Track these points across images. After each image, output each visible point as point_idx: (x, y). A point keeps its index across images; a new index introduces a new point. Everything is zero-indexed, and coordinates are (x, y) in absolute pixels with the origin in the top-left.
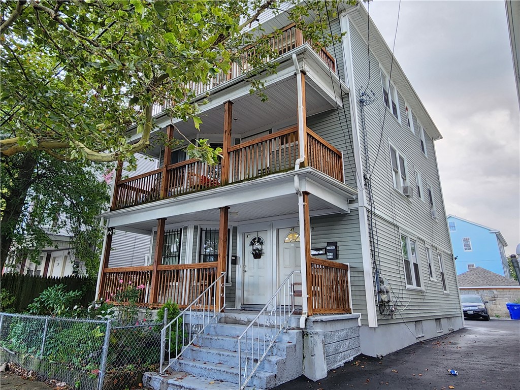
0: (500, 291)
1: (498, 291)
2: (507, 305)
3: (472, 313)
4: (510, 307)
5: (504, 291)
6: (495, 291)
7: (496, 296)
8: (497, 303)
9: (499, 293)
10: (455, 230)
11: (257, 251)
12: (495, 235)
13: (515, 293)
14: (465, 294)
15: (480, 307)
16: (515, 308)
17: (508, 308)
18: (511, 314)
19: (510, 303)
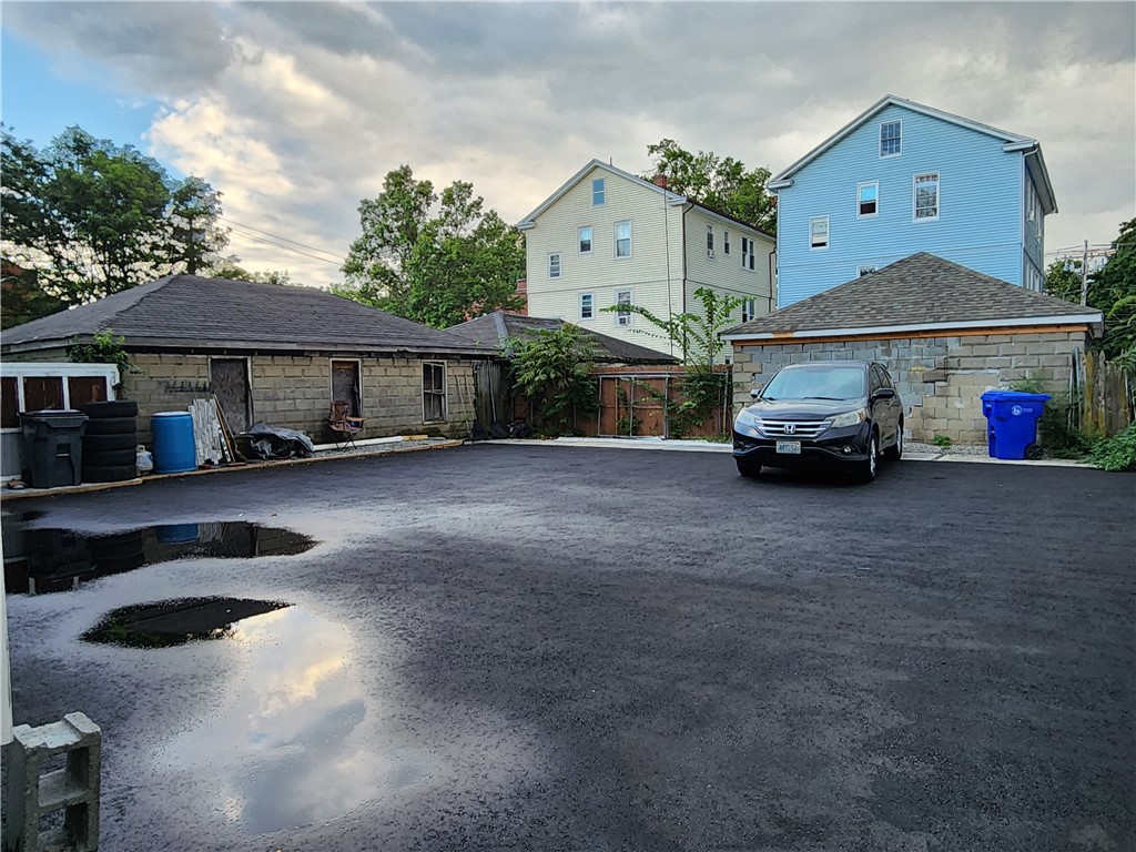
0: (974, 340)
1: (963, 340)
2: (986, 399)
3: (794, 448)
4: (995, 407)
5: (990, 339)
6: (953, 344)
7: (952, 363)
8: (953, 390)
9: (966, 351)
10: (898, 150)
12: (1020, 159)
13: (1031, 349)
14: (838, 358)
15: (838, 422)
16: (1016, 411)
17: (987, 412)
18: (992, 437)
19: (1004, 388)
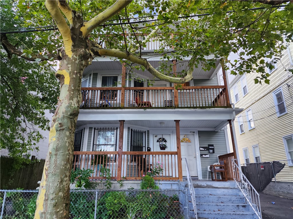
11: (164, 146)
